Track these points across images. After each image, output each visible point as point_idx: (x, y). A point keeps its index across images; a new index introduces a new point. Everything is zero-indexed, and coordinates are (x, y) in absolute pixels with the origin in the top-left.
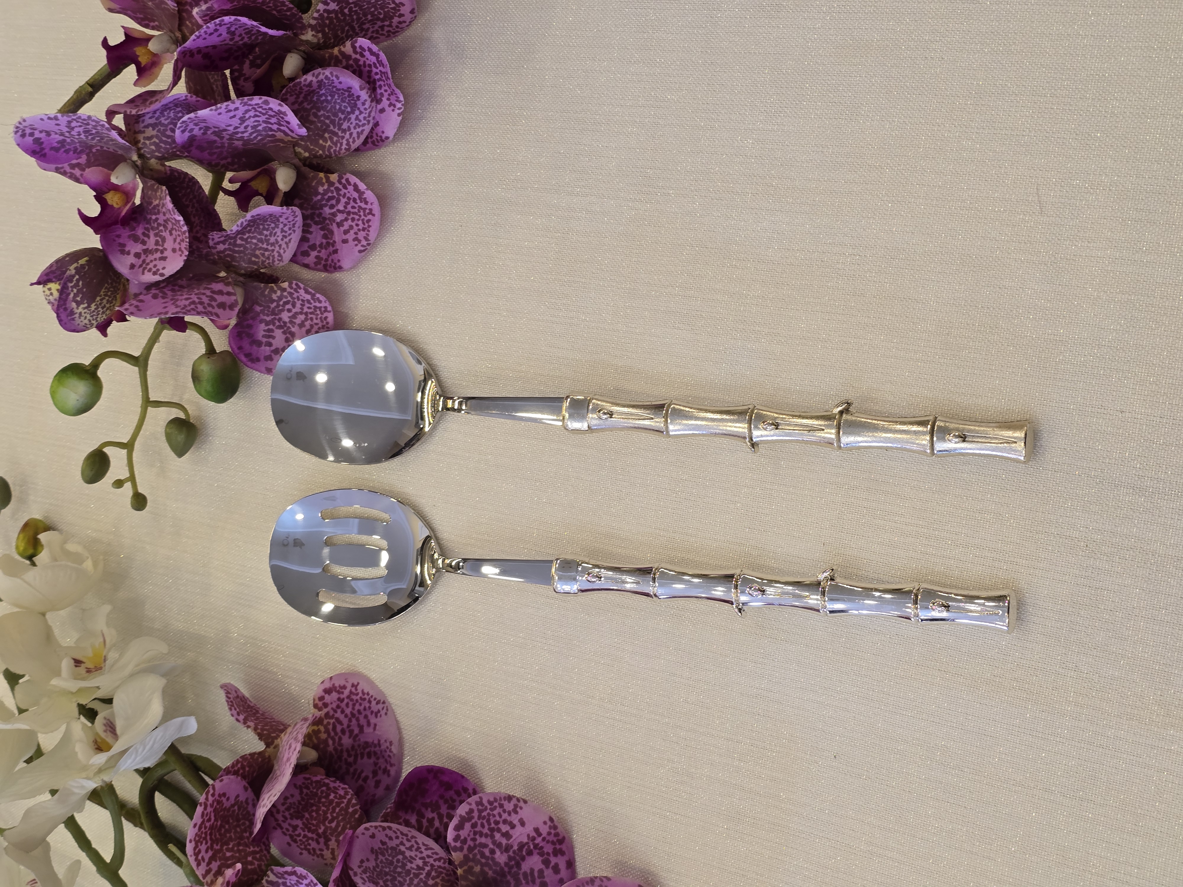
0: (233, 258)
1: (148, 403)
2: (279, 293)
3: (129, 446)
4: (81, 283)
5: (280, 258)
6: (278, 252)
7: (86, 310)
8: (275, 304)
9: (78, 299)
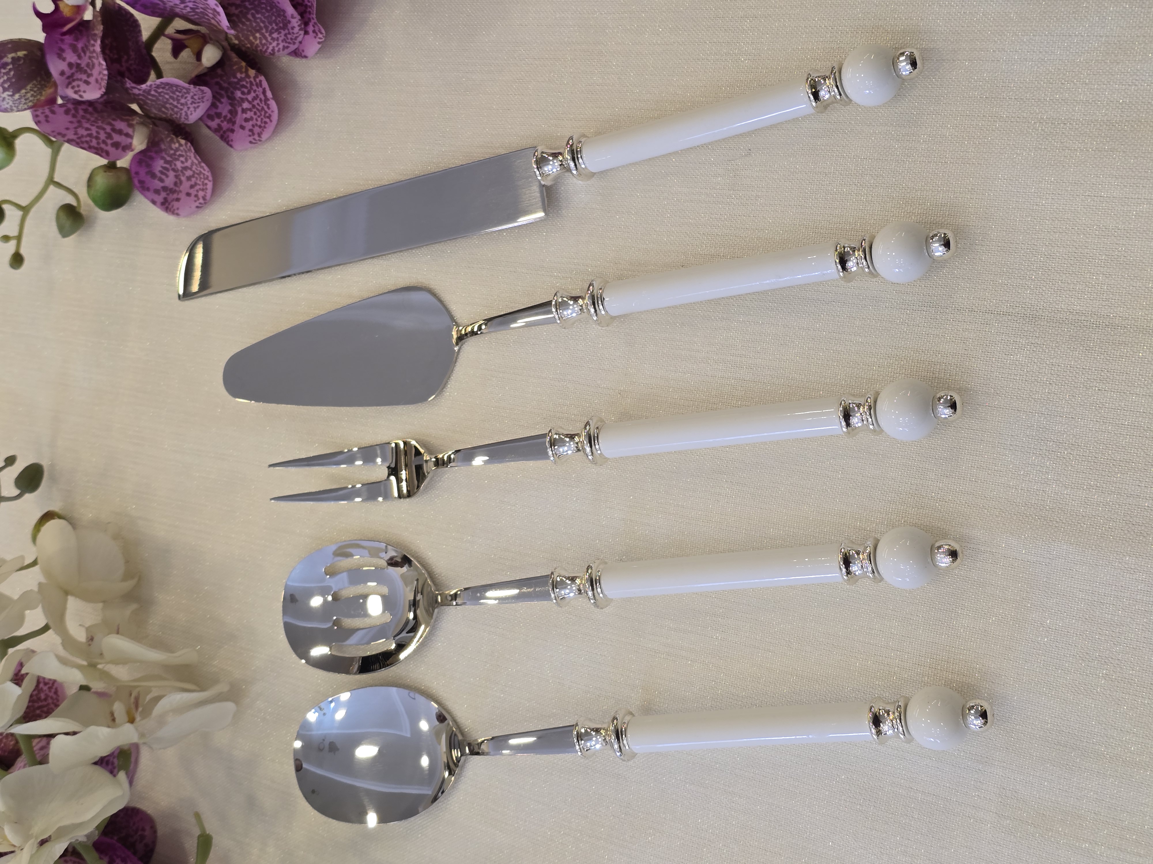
0: (146, 103)
1: (51, 181)
2: (177, 145)
3: (25, 210)
4: (12, 73)
5: (186, 117)
6: (185, 112)
7: (10, 98)
8: (172, 152)
9: (6, 86)
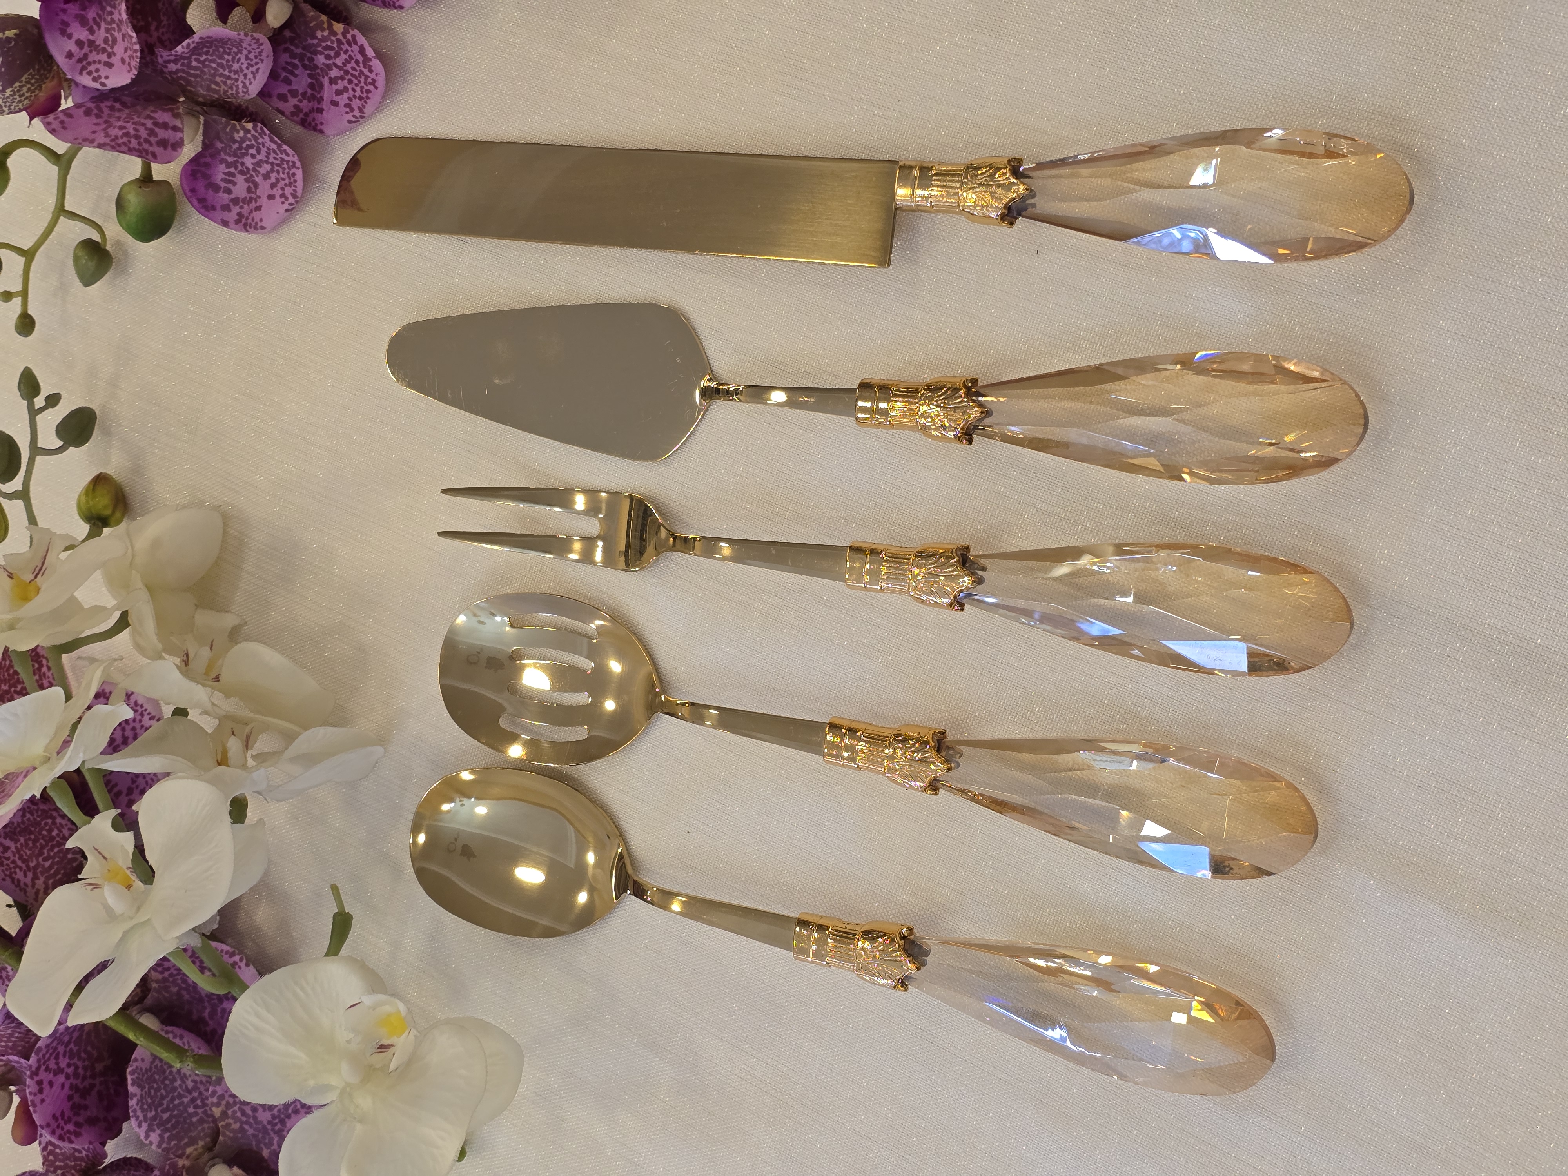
1: (61, 211)
2: (242, 133)
3: (29, 255)
6: (242, 83)
8: (236, 146)
